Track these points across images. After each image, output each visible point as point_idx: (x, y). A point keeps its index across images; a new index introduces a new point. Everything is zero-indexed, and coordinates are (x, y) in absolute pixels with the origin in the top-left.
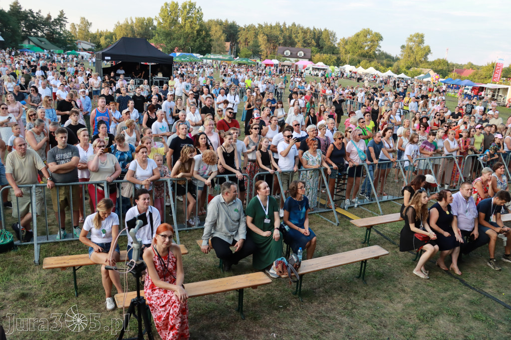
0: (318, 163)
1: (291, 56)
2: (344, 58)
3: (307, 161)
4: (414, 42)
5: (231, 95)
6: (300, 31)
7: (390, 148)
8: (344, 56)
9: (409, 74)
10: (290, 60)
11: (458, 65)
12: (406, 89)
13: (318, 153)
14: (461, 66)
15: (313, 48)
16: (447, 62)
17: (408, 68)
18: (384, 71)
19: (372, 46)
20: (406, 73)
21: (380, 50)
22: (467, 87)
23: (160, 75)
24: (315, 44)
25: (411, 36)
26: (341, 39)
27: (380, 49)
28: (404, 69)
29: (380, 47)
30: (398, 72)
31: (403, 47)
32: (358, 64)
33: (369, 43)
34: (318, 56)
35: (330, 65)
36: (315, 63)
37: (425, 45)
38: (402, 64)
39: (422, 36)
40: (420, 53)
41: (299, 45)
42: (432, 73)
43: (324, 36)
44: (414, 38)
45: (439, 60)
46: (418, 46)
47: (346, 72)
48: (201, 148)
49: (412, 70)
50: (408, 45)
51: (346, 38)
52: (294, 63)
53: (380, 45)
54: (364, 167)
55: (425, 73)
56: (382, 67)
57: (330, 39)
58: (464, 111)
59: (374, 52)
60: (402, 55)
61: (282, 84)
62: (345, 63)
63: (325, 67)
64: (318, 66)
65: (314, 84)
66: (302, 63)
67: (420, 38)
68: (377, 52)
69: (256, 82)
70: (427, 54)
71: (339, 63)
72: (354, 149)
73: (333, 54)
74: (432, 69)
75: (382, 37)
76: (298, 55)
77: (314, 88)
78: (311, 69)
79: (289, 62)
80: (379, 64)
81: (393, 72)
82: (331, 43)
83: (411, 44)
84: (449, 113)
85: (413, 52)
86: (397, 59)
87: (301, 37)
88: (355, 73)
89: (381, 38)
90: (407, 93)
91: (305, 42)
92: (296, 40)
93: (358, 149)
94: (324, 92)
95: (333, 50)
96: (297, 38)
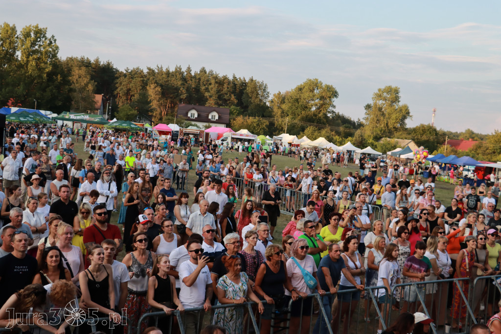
0: (241, 294)
1: (200, 119)
2: (280, 123)
3: (225, 291)
4: (385, 99)
5: (103, 182)
6: (213, 81)
7: (357, 268)
8: (280, 120)
9: (379, 148)
10: (196, 126)
11: (451, 133)
12: (376, 171)
13: (243, 279)
14: (456, 135)
15: (233, 107)
16: (435, 130)
17: (377, 138)
18: (341, 144)
19: (322, 105)
20: (374, 147)
21: (333, 112)
22: (467, 167)
24: (236, 101)
25: (379, 90)
26: (274, 95)
27: (334, 110)
28: (371, 141)
29: (334, 107)
30: (361, 144)
31: (368, 107)
32: (301, 133)
33: (317, 101)
34: (240, 119)
35: (258, 134)
36: (236, 131)
37: (401, 104)
38: (367, 132)
39: (397, 91)
40: (394, 116)
41: (211, 102)
42: (412, 145)
43: (249, 89)
44: (385, 94)
45: (423, 126)
46: (391, 105)
47: (283, 145)
48: (50, 273)
49: (383, 141)
50: (375, 104)
51: (283, 92)
52: (203, 129)
53: (334, 104)
54: (316, 299)
55: (402, 145)
56: (337, 137)
57: (258, 94)
58: (465, 206)
59: (325, 115)
60: (367, 119)
61: (185, 164)
62: (280, 131)
63: (251, 136)
64: (241, 135)
65: (234, 165)
66: (216, 130)
67: (393, 94)
68: (329, 115)
69: (143, 160)
70: (404, 118)
71: (272, 130)
72: (297, 271)
73: (263, 116)
74: (413, 140)
75: (336, 92)
76: (210, 117)
77: (234, 171)
78: (229, 140)
79: (195, 128)
80: (333, 133)
81: (354, 144)
82: (261, 100)
83: (380, 102)
84: (442, 209)
85: (383, 115)
86: (360, 125)
87: (215, 89)
88: (298, 146)
89: (335, 94)
90: (377, 178)
91: (220, 97)
92: (207, 94)
93: (303, 270)
94: (251, 176)
95: (263, 111)
96: (209, 91)
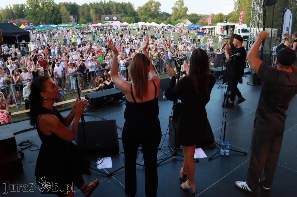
4: (179, 5)
6: (114, 5)
10: (108, 23)
15: (122, 14)
16: (197, 15)
17: (176, 20)
19: (156, 9)
23: (24, 42)
24: (123, 11)
25: (176, 2)
28: (173, 21)
32: (146, 21)
37: (184, 6)
38: (172, 18)
40: (182, 11)
41: (114, 13)
42: (188, 22)
45: (192, 14)
46: (181, 7)
50: (175, 7)
53: (160, 8)
59: (157, 13)
62: (140, 21)
64: (124, 24)
67: (181, 3)
70: (186, 11)
73: (134, 16)
74: (189, 19)
75: (160, 4)
76: (113, 19)
85: (178, 11)
87: (115, 8)
88: (145, 26)
91: (117, 11)
92: (112, 10)
